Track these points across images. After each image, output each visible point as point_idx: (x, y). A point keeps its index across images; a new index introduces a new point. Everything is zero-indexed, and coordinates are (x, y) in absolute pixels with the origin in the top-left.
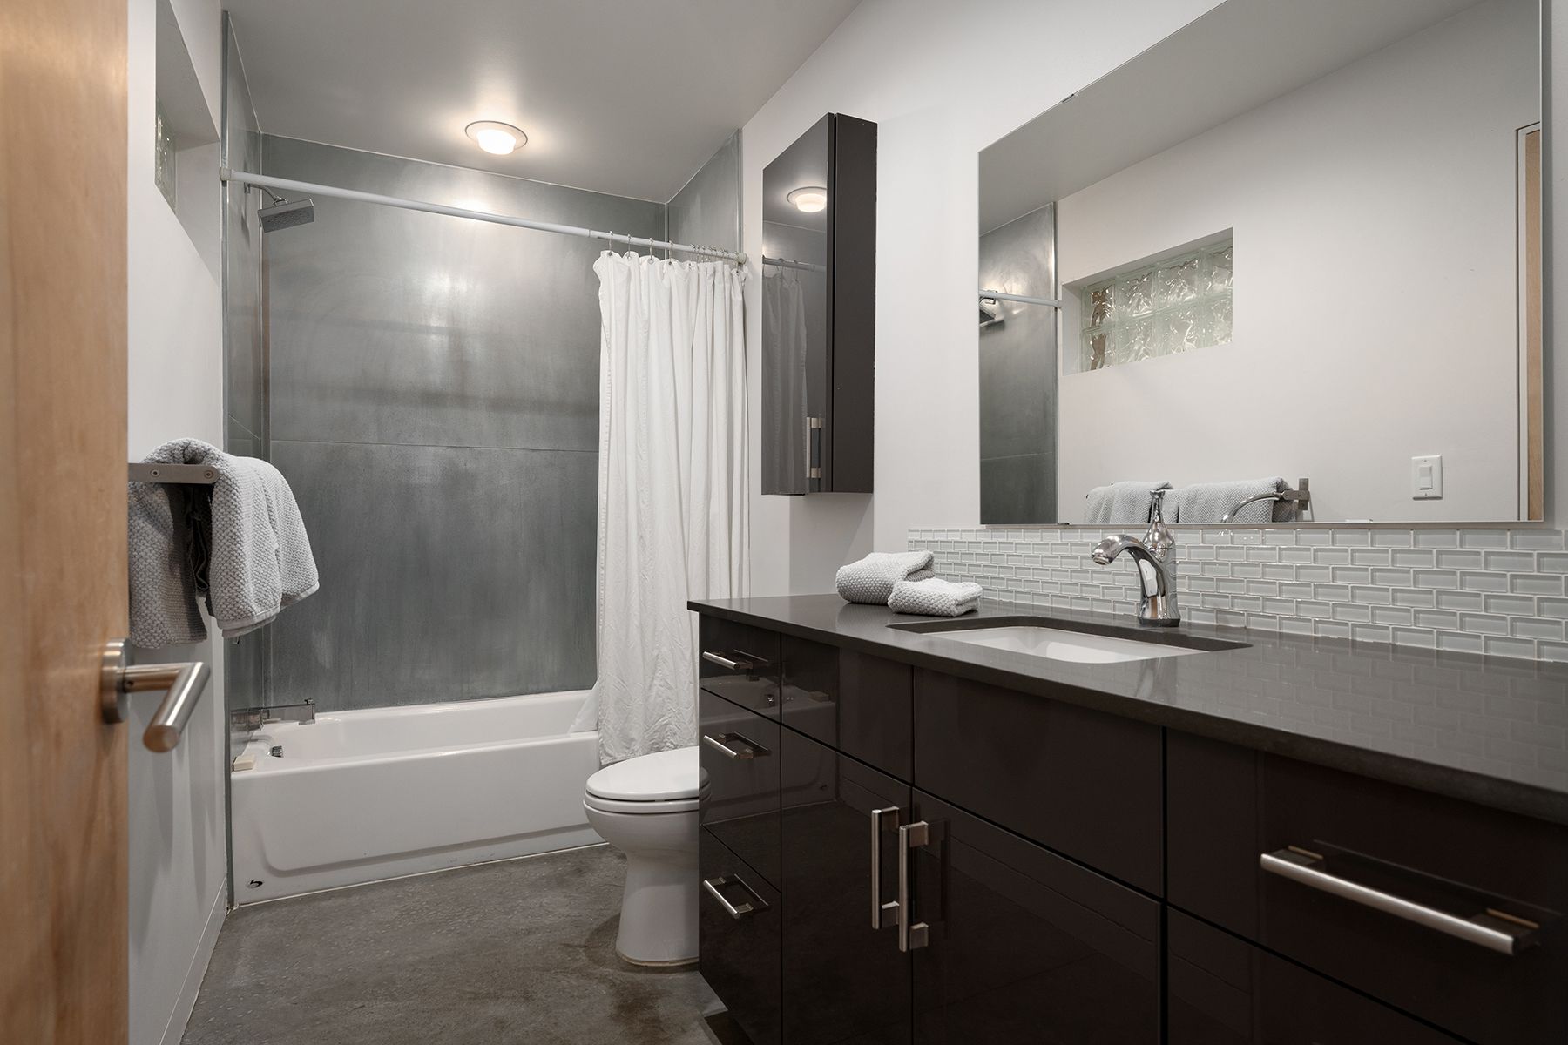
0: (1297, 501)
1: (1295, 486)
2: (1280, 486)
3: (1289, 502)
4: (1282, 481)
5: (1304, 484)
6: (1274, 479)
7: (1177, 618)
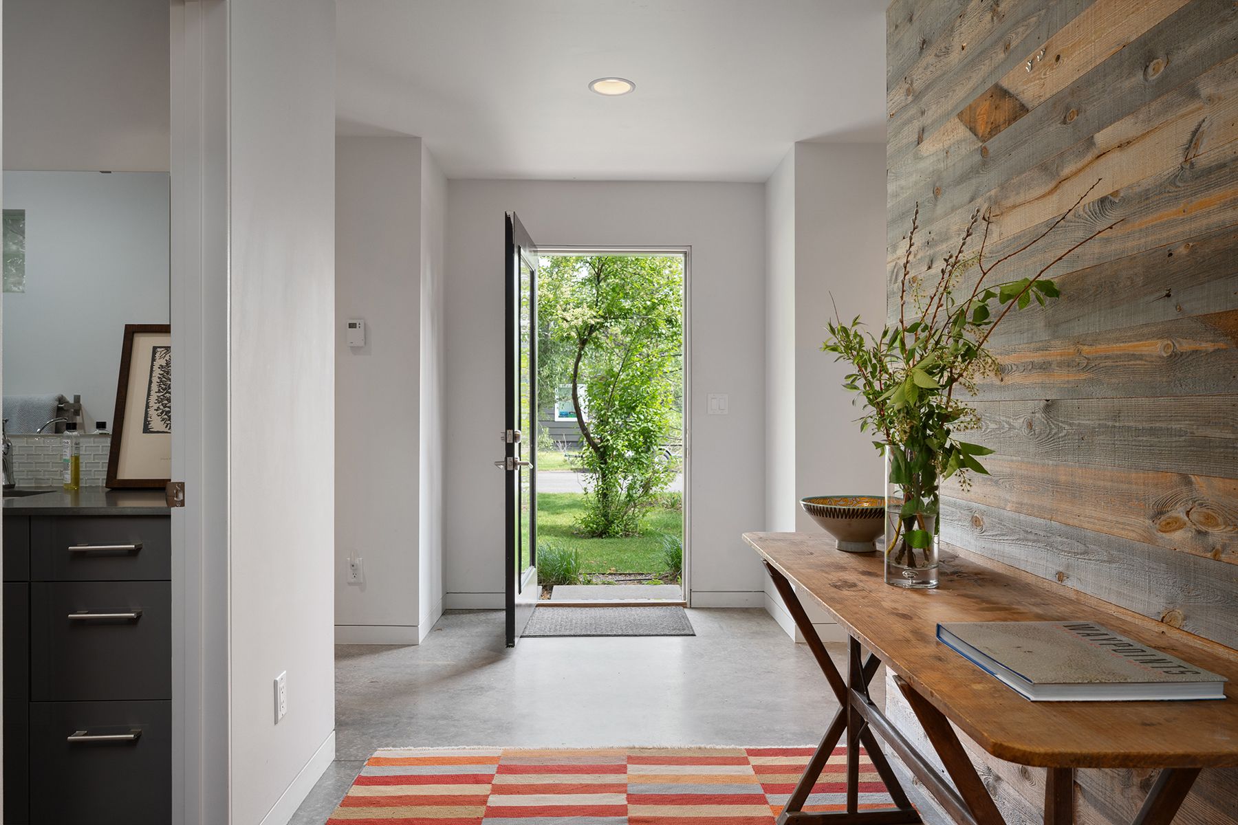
0: (73, 410)
1: (71, 400)
2: (61, 400)
3: (67, 411)
4: (62, 396)
5: (77, 399)
6: (56, 394)
7: (13, 483)
